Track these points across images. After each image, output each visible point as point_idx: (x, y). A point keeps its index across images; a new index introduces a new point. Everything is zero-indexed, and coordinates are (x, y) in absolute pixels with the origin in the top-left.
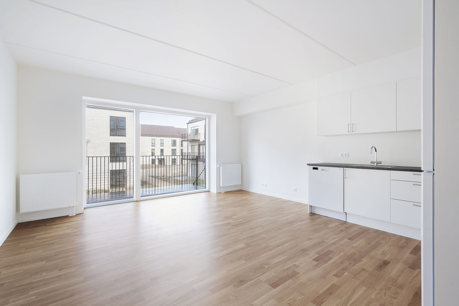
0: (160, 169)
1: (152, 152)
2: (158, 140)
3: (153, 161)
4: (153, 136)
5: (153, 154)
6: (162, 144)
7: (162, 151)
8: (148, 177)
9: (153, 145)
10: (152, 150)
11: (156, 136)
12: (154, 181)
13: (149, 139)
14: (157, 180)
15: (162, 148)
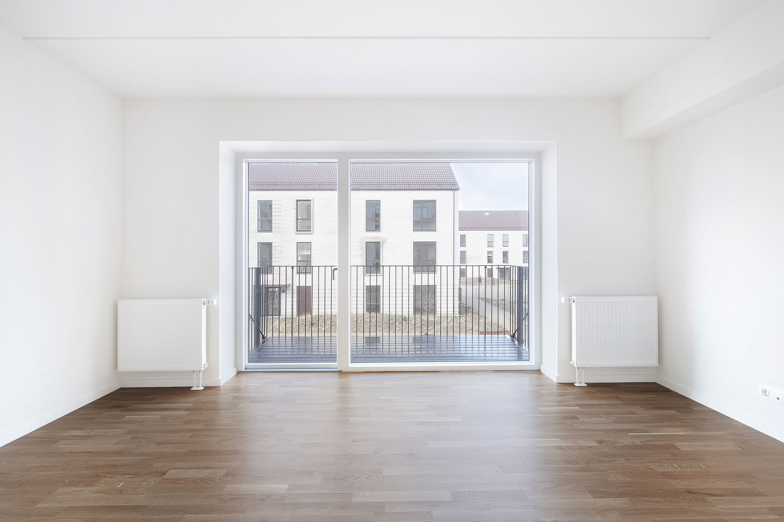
0: (501, 286)
1: (489, 257)
2: (498, 235)
3: (490, 273)
4: (490, 229)
5: (490, 260)
6: (505, 243)
7: (505, 254)
8: (476, 301)
9: (490, 244)
10: (489, 252)
11: (496, 229)
12: (484, 309)
13: (483, 235)
14: (489, 306)
15: (506, 249)
